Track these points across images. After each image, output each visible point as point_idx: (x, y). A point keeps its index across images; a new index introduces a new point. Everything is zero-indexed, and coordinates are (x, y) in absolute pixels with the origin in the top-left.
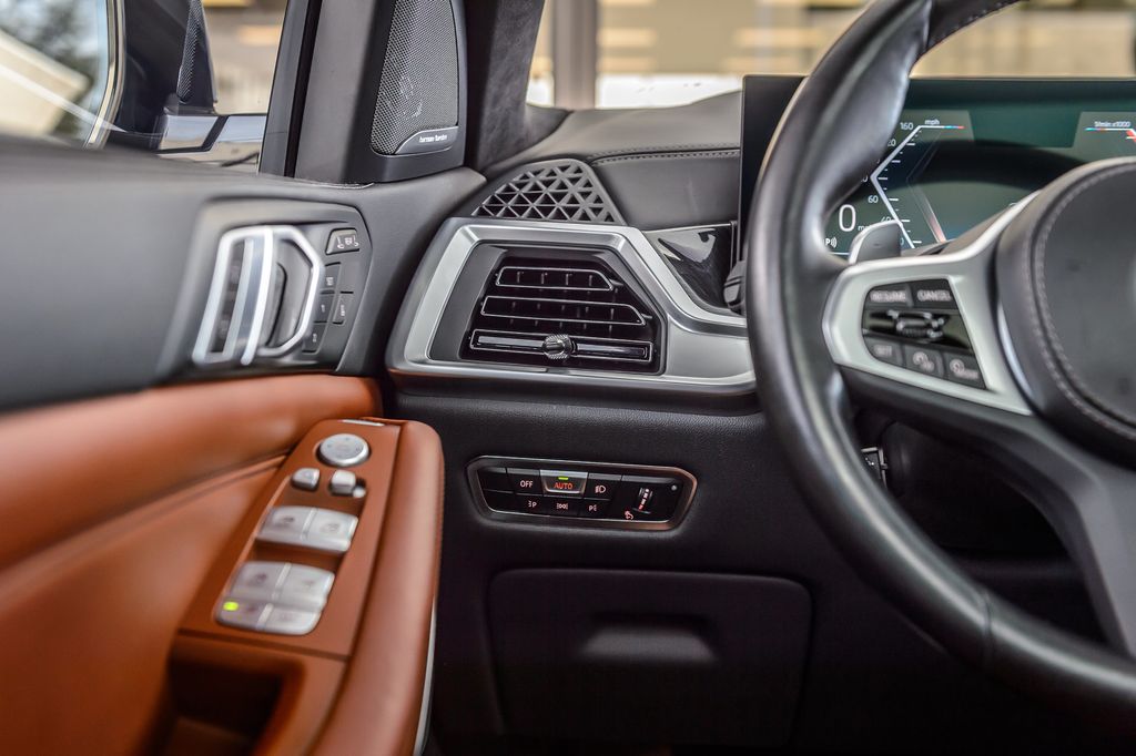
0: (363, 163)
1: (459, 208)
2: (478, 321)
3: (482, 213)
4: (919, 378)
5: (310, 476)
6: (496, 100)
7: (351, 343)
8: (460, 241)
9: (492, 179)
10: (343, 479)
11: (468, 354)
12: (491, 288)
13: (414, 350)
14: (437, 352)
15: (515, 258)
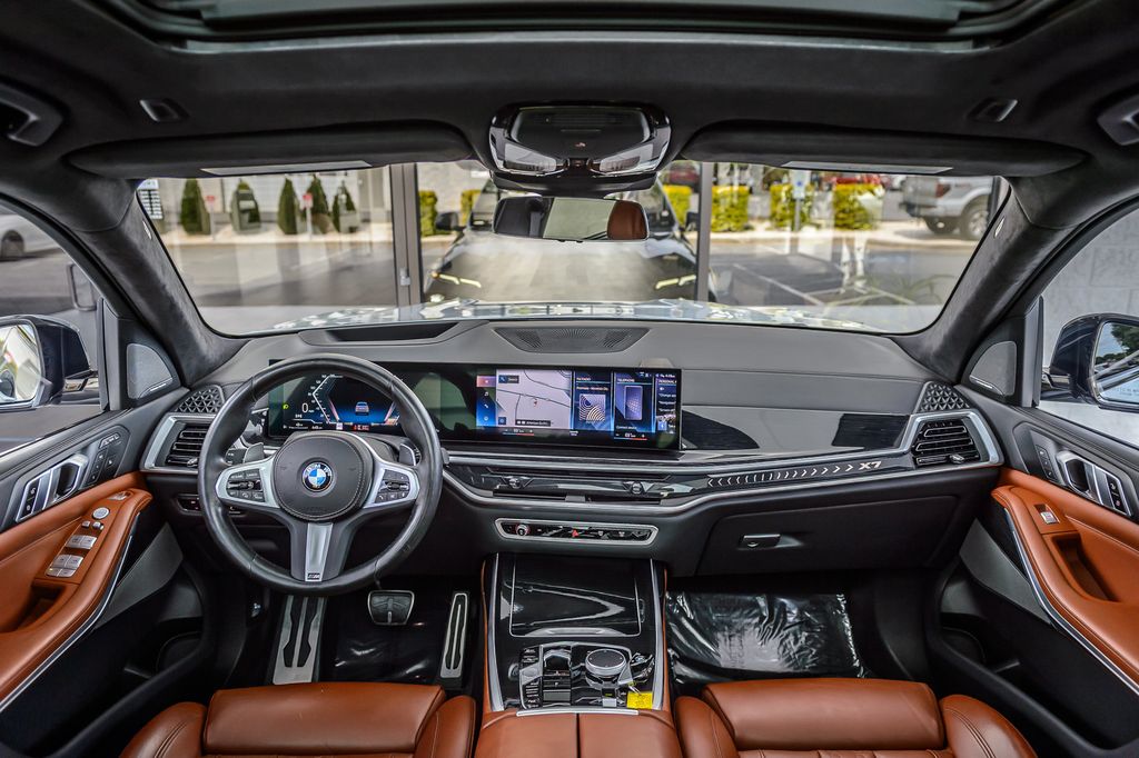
0: (128, 403)
1: (170, 409)
2: (172, 452)
3: (179, 411)
4: (244, 500)
5: (88, 524)
6: (188, 365)
7: (125, 459)
8: (170, 421)
9: (192, 390)
10: (97, 524)
11: (168, 464)
12: (178, 439)
13: (149, 463)
14: (157, 463)
15: (189, 426)
